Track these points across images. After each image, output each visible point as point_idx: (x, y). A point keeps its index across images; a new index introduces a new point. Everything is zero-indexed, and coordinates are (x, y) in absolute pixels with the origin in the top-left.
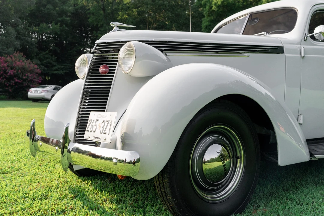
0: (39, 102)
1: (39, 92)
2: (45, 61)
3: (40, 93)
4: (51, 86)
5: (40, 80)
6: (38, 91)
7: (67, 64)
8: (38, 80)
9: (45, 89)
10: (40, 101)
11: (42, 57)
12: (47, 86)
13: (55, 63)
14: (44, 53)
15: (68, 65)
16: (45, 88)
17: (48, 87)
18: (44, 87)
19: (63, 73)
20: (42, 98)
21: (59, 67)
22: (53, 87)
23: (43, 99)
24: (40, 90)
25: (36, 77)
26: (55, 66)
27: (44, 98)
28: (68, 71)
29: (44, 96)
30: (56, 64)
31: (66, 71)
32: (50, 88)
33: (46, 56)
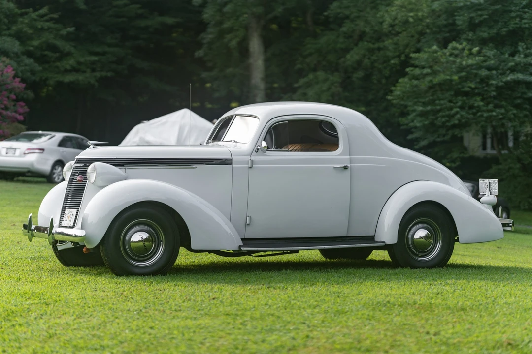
0: (18, 181)
1: (18, 152)
2: (36, 43)
3: (20, 156)
4: (53, 133)
5: (20, 114)
6: (15, 149)
7: (107, 49)
8: (16, 112)
9: (37, 143)
10: (21, 178)
11: (26, 29)
12: (40, 136)
13: (67, 47)
14: (34, 15)
15: (112, 49)
16: (35, 141)
17: (44, 139)
18: (30, 138)
19: (92, 81)
20: (26, 170)
21: (82, 60)
22: (59, 136)
23: (29, 171)
24: (22, 146)
25: (10, 104)
26: (69, 54)
27: (32, 169)
28: (109, 74)
29: (32, 164)
30: (73, 50)
31: (104, 74)
32: (50, 140)
33: (39, 25)
